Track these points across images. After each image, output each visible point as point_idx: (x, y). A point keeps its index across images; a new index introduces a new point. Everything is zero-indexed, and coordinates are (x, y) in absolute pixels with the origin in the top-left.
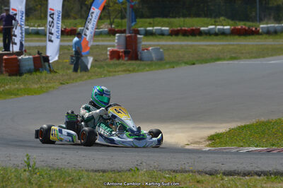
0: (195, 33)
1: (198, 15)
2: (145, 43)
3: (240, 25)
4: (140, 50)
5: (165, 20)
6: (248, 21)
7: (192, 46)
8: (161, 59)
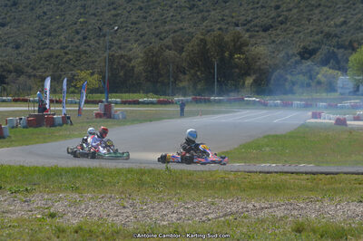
0: (136, 103)
1: (134, 92)
2: (115, 108)
3: (162, 98)
4: (113, 111)
5: (117, 94)
6: (166, 95)
8: (125, 118)
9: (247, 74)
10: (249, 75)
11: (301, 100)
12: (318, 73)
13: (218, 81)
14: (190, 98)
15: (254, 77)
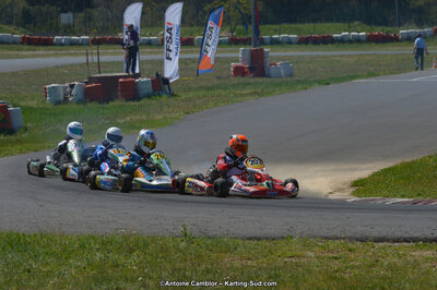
0: (327, 40)
3: (378, 31)
5: (293, 26)
6: (386, 25)
7: (323, 57)
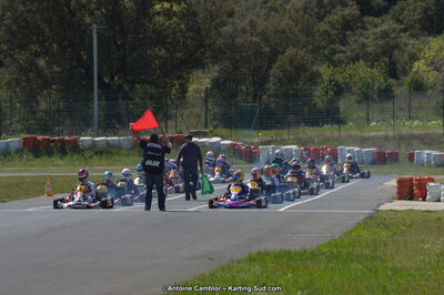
9: (194, 62)
10: (200, 65)
11: (363, 142)
12: (414, 58)
13: (102, 85)
14: (14, 141)
15: (214, 71)
